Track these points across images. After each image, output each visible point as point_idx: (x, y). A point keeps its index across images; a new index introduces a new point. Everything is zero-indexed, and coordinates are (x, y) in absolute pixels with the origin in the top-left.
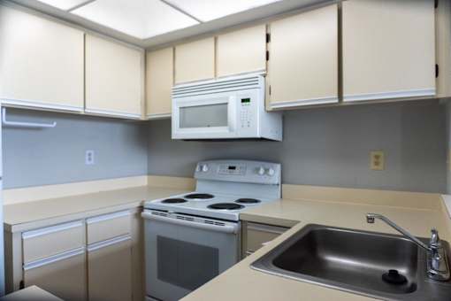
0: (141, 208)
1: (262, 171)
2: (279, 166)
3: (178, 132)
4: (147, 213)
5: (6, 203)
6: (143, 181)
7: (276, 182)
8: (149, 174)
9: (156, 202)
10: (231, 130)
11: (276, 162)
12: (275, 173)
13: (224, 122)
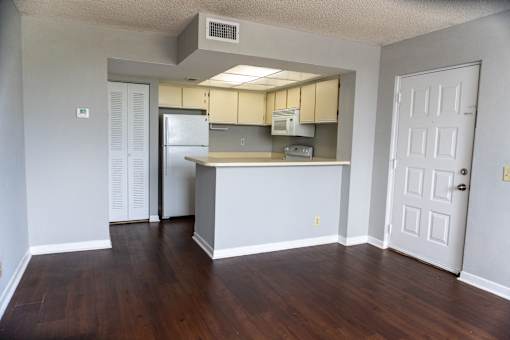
1: (304, 151)
2: (311, 150)
3: (274, 132)
7: (309, 155)
8: (272, 152)
10: (287, 132)
11: (310, 147)
13: (284, 128)
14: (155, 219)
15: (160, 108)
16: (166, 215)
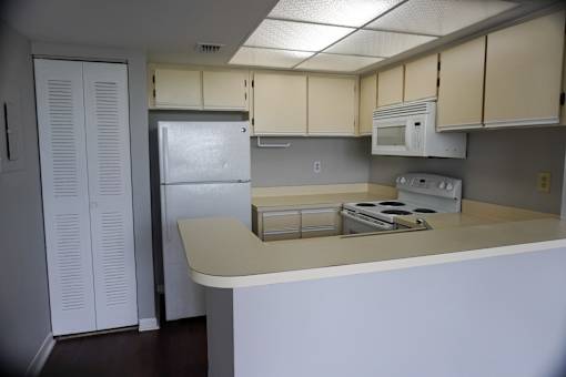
0: (342, 208)
1: (442, 186)
2: (458, 183)
3: (377, 149)
4: (345, 212)
5: (254, 196)
6: (364, 188)
7: (454, 196)
8: (369, 182)
9: (352, 205)
10: (408, 149)
11: (457, 178)
12: (454, 189)
13: (402, 142)
14: (149, 324)
15: (150, 111)
16: (171, 315)
